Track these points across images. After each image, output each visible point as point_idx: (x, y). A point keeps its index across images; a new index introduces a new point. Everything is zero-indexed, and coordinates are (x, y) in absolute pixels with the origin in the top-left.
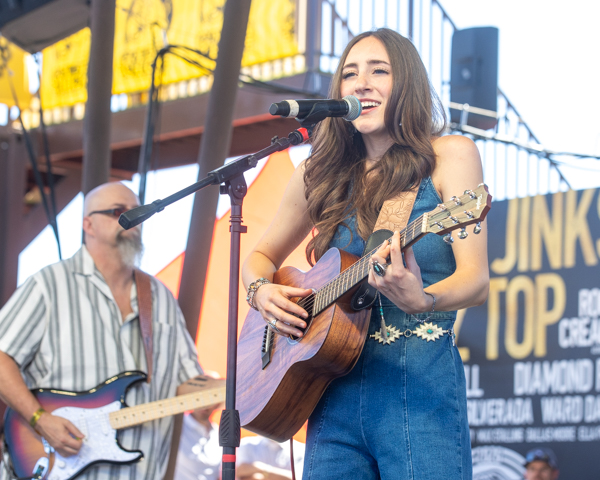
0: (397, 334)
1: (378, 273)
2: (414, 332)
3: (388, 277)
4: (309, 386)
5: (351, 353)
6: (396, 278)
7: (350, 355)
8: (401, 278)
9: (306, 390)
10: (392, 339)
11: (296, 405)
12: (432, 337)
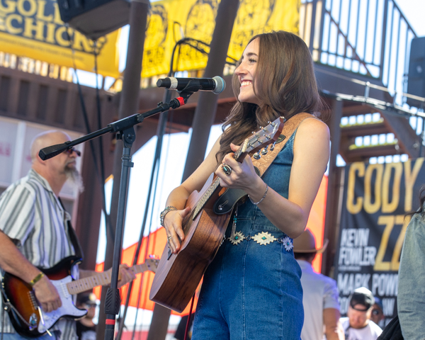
0: (242, 238)
2: (253, 237)
5: (213, 244)
7: (212, 246)
10: (239, 241)
11: (184, 283)
12: (264, 242)
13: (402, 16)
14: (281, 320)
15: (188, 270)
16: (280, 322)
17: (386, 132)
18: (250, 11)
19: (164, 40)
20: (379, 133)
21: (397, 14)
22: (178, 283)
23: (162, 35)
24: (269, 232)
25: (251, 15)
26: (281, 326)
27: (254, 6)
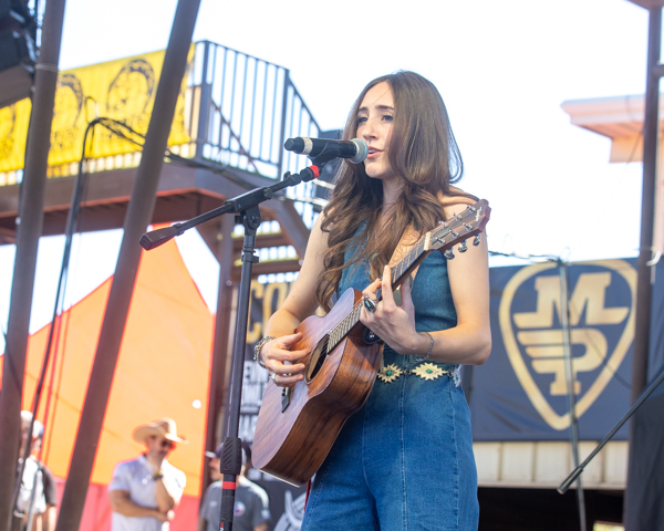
0: (398, 372)
1: (369, 309)
2: (414, 371)
3: (379, 313)
4: (325, 425)
5: (363, 386)
6: (386, 313)
7: (362, 389)
8: (392, 313)
9: (322, 429)
10: (393, 377)
11: (313, 444)
12: (431, 377)
13: (303, 105)
14: (457, 487)
15: (319, 425)
16: (455, 490)
17: (286, 244)
18: (123, 96)
19: (12, 130)
20: (277, 246)
21: (298, 102)
22: (304, 444)
23: (10, 124)
24: (434, 363)
25: (124, 101)
26: (456, 495)
27: (128, 90)
